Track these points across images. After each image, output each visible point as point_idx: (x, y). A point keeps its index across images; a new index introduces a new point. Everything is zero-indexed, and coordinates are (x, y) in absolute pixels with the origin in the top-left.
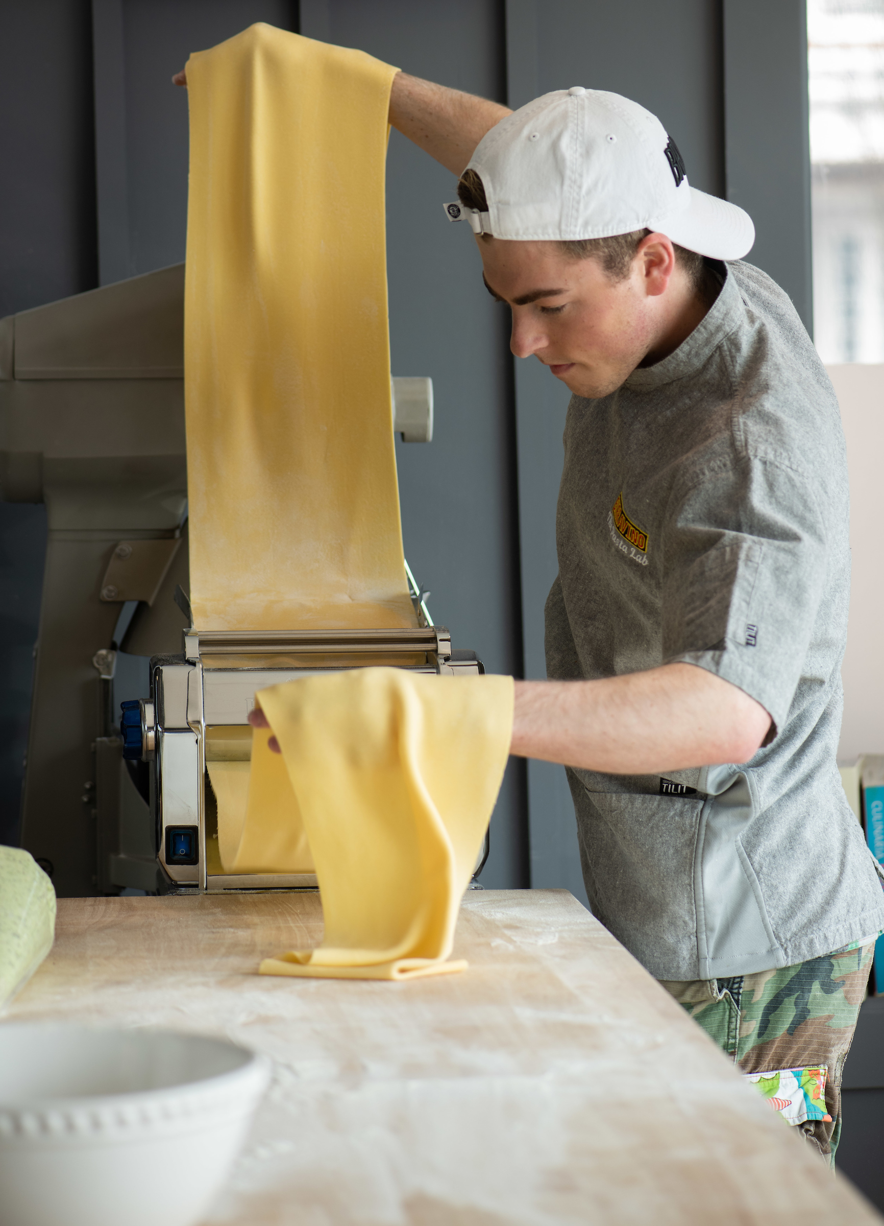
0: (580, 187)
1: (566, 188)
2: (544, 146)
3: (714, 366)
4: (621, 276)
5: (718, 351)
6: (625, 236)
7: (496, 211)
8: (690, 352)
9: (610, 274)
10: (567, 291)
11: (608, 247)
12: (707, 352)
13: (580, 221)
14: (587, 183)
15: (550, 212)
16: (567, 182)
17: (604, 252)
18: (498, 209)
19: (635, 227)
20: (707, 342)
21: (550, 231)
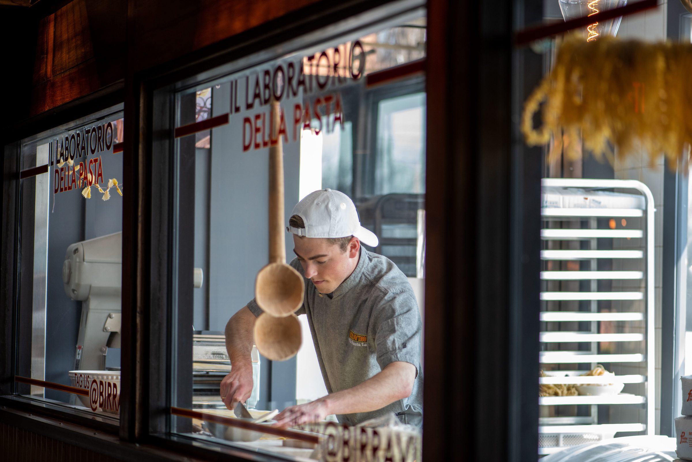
0: (336, 220)
1: (331, 220)
2: (323, 206)
3: (363, 279)
4: (345, 251)
5: (363, 274)
6: (347, 237)
7: (308, 228)
8: (355, 276)
9: (342, 250)
10: (328, 255)
11: (342, 241)
12: (360, 275)
13: (335, 232)
14: (338, 219)
15: (326, 228)
16: (332, 219)
17: (341, 242)
18: (309, 227)
19: (349, 234)
20: (360, 271)
21: (326, 235)
